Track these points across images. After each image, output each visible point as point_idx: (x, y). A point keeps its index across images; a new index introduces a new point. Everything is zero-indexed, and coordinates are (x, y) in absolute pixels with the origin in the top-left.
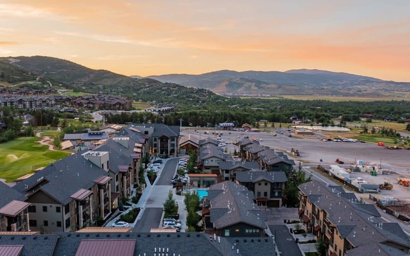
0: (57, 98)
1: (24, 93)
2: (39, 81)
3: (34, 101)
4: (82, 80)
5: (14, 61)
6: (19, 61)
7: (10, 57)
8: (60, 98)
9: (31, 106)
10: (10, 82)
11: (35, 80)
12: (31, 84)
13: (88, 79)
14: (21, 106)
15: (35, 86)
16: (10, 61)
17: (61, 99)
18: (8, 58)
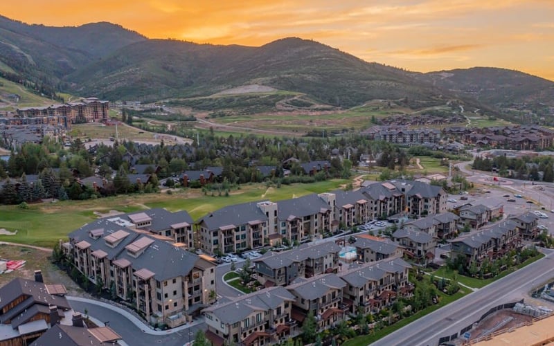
0: (452, 130)
1: (420, 122)
2: (449, 106)
3: (415, 134)
4: (527, 100)
5: (446, 76)
6: (452, 75)
7: (443, 71)
8: (457, 129)
9: (412, 140)
10: (413, 108)
11: (445, 104)
12: (437, 111)
13: (535, 98)
14: (400, 140)
15: (441, 113)
16: (441, 76)
17: (458, 131)
18: (440, 72)
